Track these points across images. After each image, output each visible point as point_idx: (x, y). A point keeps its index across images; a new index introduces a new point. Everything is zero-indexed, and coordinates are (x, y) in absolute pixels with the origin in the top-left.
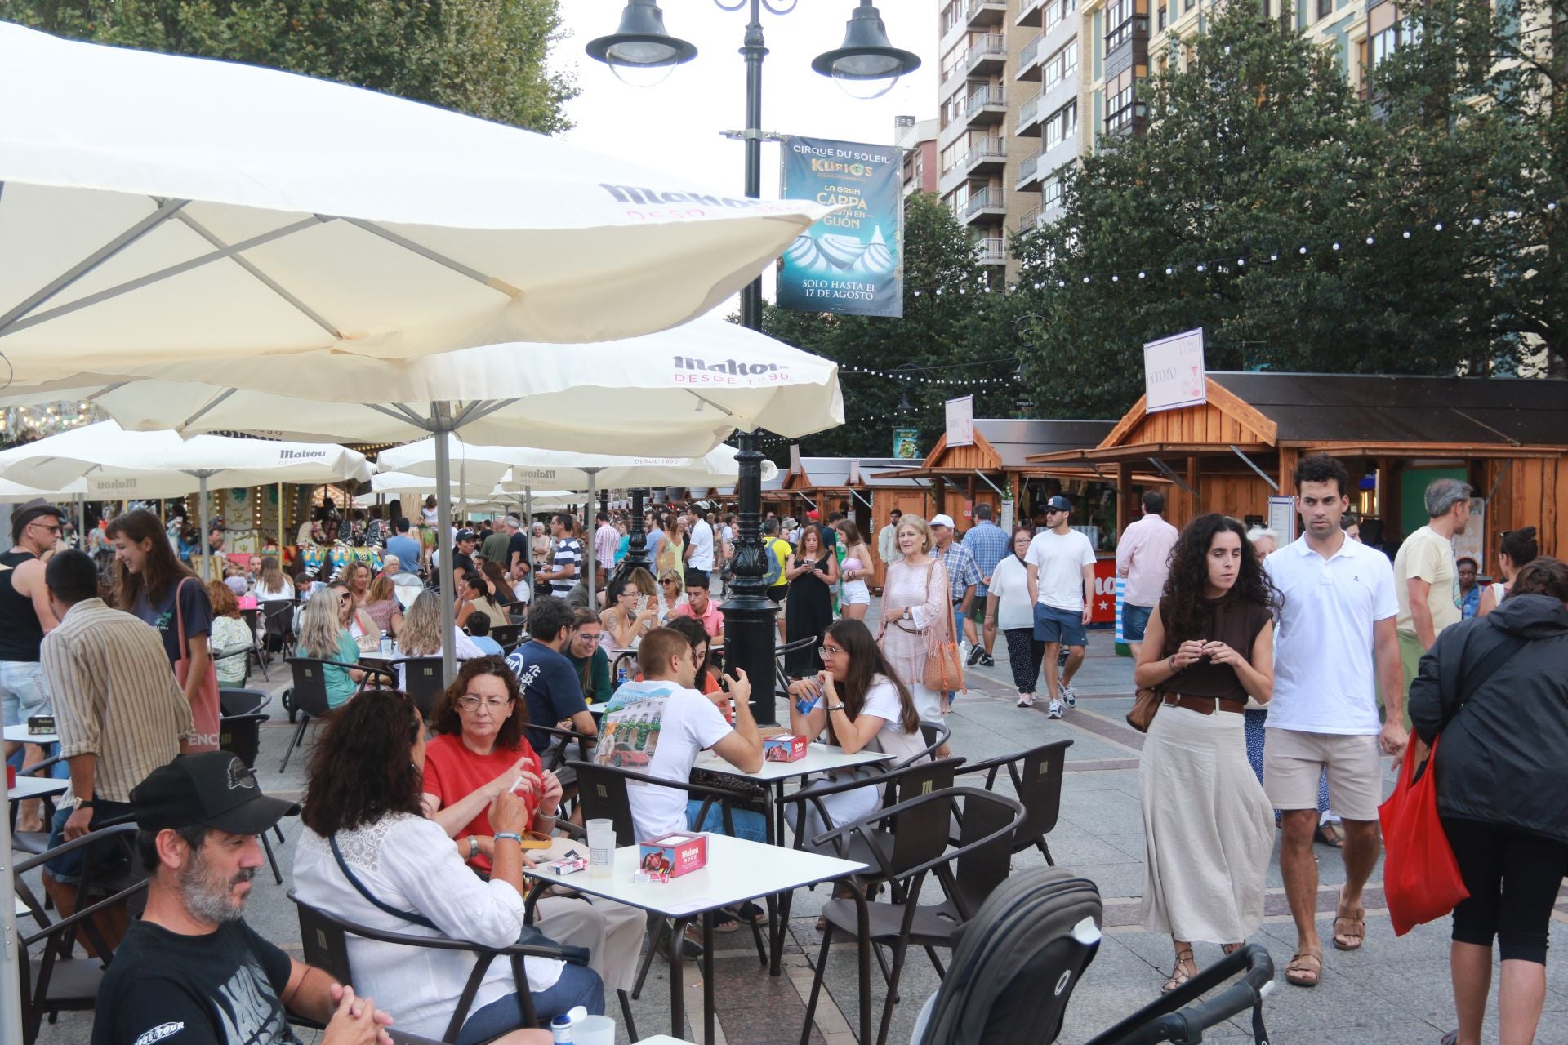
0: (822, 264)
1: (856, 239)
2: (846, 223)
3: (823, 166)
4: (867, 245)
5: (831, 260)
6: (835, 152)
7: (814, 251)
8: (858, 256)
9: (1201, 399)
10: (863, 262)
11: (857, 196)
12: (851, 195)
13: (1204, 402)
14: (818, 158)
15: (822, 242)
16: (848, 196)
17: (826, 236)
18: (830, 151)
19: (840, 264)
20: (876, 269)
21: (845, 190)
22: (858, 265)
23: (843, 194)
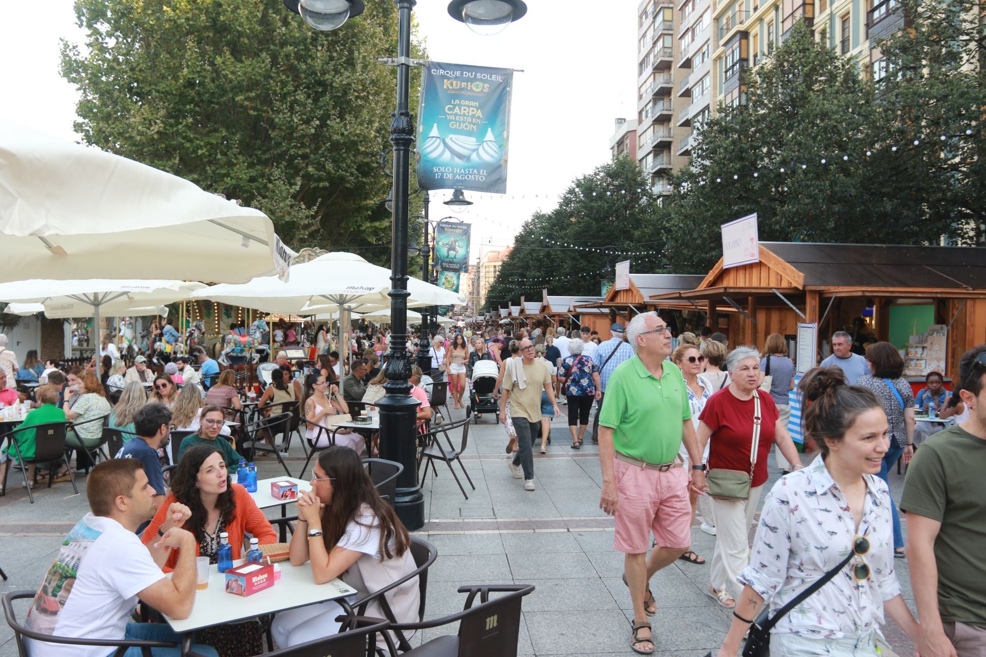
0: (447, 155)
1: (474, 139)
2: (466, 126)
3: (452, 84)
4: (481, 142)
5: (453, 152)
6: (462, 74)
7: (442, 146)
8: (474, 150)
9: (756, 259)
10: (478, 155)
11: (475, 107)
12: (471, 106)
13: (757, 261)
14: (448, 78)
15: (448, 141)
16: (469, 107)
17: (451, 136)
18: (458, 73)
19: (460, 156)
20: (487, 158)
21: (467, 103)
22: (474, 157)
23: (464, 106)
